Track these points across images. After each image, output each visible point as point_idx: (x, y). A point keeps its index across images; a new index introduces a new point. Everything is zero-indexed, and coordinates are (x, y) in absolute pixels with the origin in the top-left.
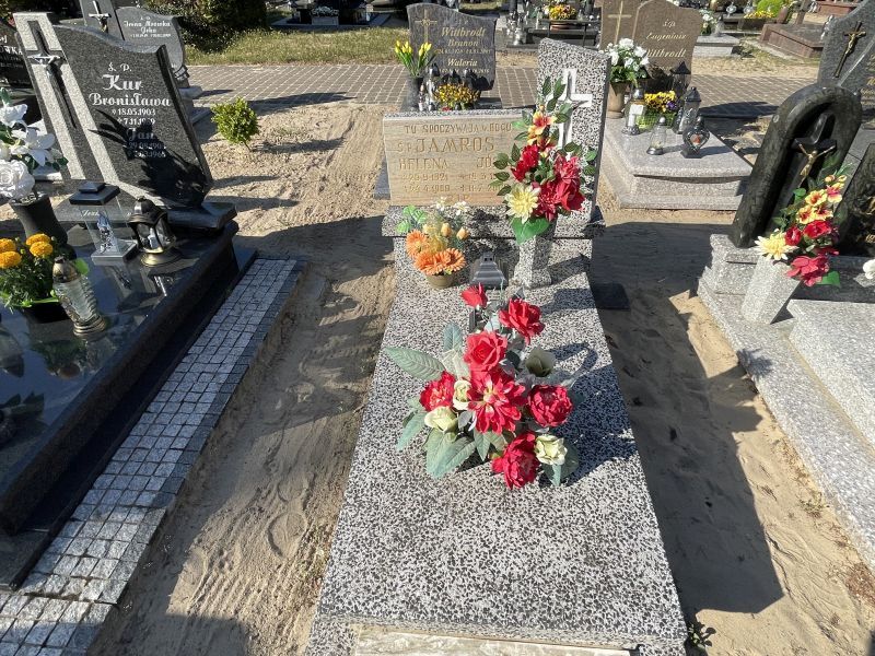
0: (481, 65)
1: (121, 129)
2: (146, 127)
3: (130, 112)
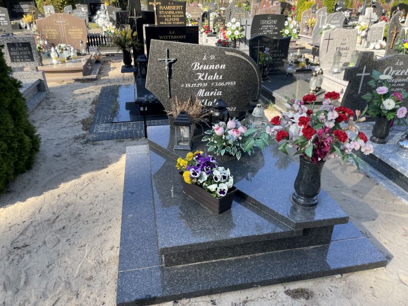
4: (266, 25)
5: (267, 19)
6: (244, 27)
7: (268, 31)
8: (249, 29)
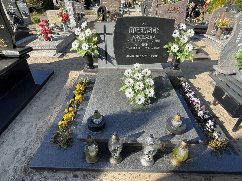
0: (82, 11)
1: (11, 13)
2: (14, 12)
3: (12, 10)
4: (139, 34)
5: (141, 26)
6: (102, 37)
7: (143, 44)
8: (110, 40)
